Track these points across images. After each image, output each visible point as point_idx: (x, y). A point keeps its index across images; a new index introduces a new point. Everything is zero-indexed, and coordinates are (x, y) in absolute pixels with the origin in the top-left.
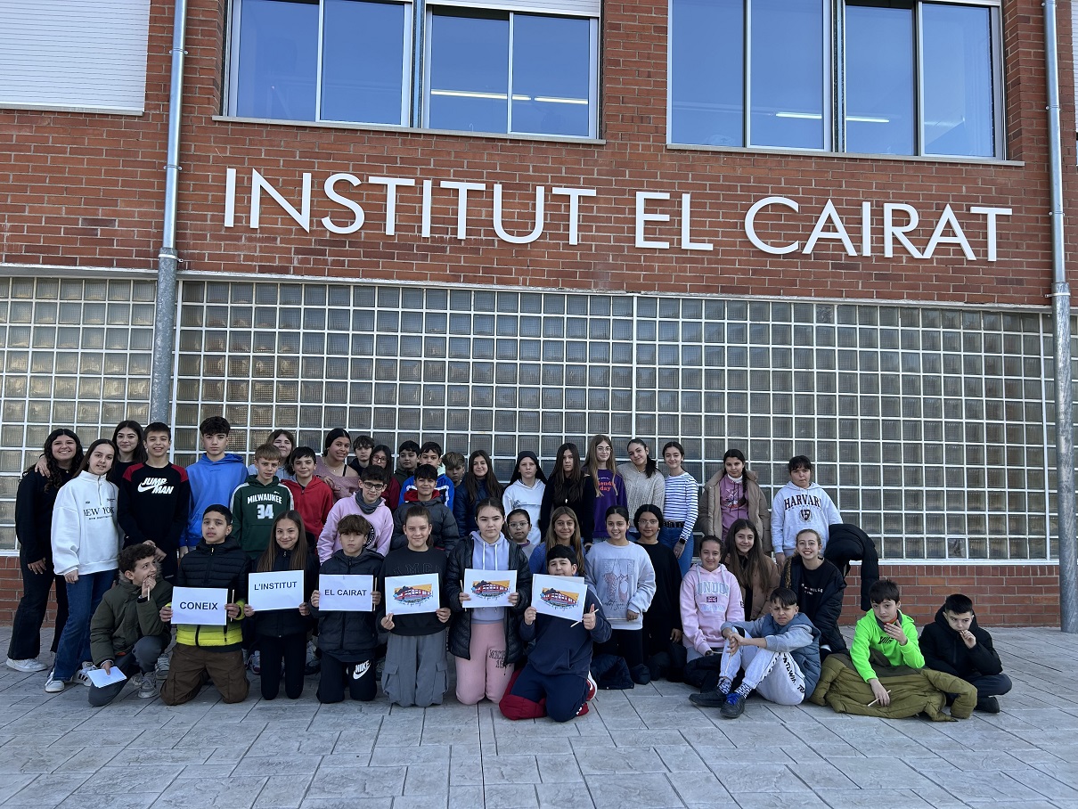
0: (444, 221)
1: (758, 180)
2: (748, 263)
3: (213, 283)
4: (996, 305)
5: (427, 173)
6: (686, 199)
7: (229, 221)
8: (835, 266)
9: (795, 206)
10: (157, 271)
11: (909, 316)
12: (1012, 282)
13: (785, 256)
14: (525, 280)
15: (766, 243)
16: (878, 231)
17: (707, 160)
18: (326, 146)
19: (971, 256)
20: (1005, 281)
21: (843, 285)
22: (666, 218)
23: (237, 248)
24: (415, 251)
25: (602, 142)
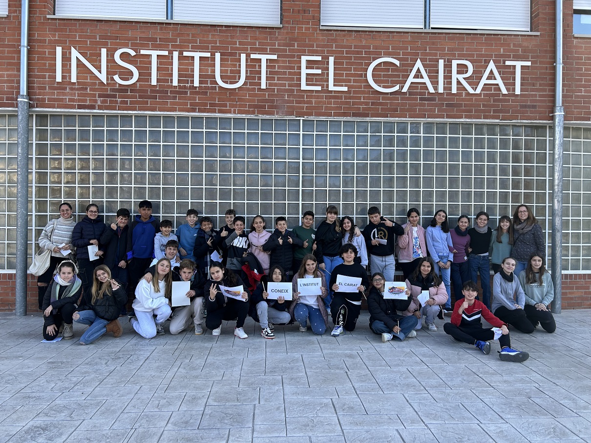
0: (186, 76)
1: (375, 47)
2: (369, 98)
3: (54, 116)
4: (519, 121)
5: (175, 47)
6: (331, 60)
7: (59, 79)
8: (421, 99)
9: (397, 63)
10: (17, 109)
11: (467, 128)
12: (529, 107)
13: (391, 93)
14: (235, 111)
15: (380, 86)
16: (448, 77)
17: (344, 36)
18: (114, 32)
19: (504, 91)
20: (525, 106)
21: (426, 110)
22: (319, 71)
23: (64, 94)
24: (169, 94)
25: (281, 26)
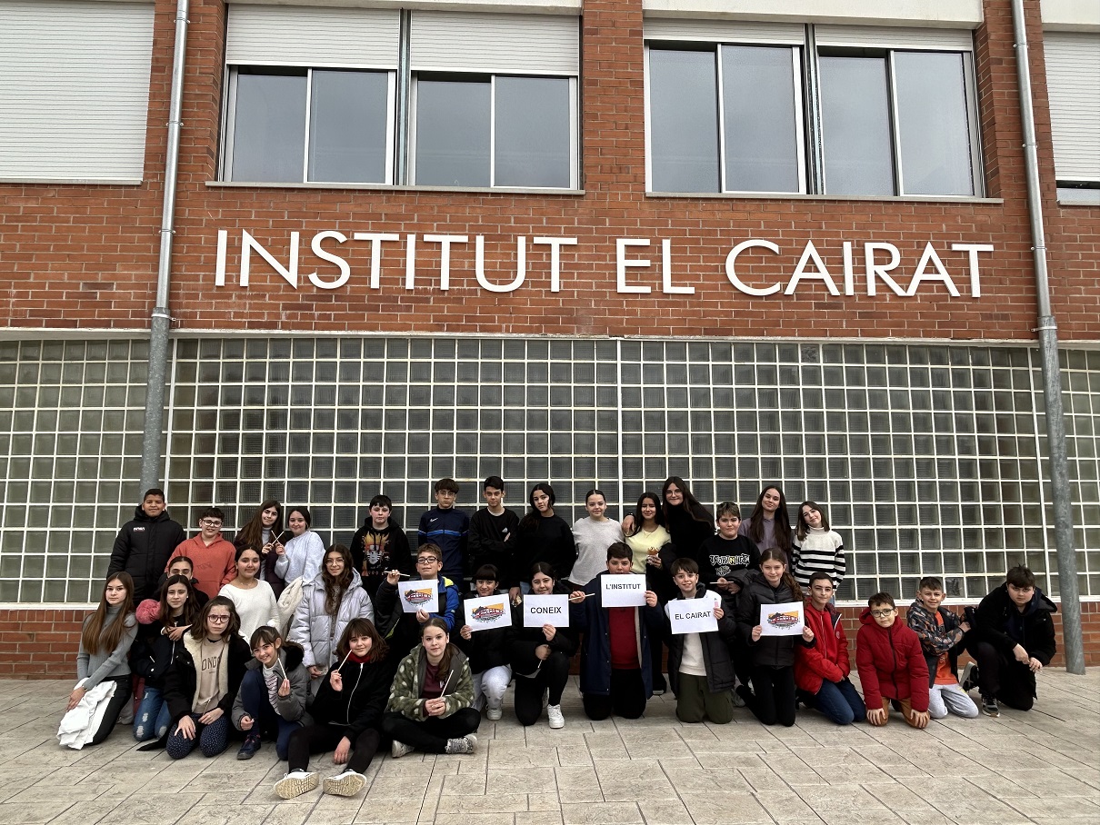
0: (427, 273)
1: (738, 224)
2: (730, 305)
3: (207, 341)
4: (983, 340)
5: (411, 228)
6: (666, 244)
7: (220, 280)
8: (817, 306)
9: (775, 248)
10: (149, 330)
11: (896, 353)
12: (997, 317)
13: (767, 297)
14: (507, 327)
15: (748, 285)
16: (860, 270)
17: (686, 206)
18: (313, 206)
19: (955, 293)
20: (990, 317)
21: (827, 324)
22: (647, 263)
23: (228, 306)
24: (399, 303)
25: (583, 192)
